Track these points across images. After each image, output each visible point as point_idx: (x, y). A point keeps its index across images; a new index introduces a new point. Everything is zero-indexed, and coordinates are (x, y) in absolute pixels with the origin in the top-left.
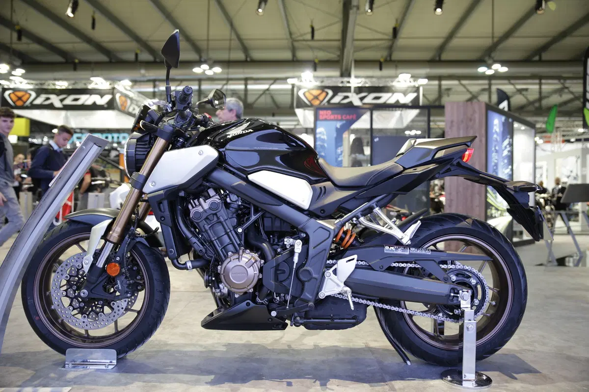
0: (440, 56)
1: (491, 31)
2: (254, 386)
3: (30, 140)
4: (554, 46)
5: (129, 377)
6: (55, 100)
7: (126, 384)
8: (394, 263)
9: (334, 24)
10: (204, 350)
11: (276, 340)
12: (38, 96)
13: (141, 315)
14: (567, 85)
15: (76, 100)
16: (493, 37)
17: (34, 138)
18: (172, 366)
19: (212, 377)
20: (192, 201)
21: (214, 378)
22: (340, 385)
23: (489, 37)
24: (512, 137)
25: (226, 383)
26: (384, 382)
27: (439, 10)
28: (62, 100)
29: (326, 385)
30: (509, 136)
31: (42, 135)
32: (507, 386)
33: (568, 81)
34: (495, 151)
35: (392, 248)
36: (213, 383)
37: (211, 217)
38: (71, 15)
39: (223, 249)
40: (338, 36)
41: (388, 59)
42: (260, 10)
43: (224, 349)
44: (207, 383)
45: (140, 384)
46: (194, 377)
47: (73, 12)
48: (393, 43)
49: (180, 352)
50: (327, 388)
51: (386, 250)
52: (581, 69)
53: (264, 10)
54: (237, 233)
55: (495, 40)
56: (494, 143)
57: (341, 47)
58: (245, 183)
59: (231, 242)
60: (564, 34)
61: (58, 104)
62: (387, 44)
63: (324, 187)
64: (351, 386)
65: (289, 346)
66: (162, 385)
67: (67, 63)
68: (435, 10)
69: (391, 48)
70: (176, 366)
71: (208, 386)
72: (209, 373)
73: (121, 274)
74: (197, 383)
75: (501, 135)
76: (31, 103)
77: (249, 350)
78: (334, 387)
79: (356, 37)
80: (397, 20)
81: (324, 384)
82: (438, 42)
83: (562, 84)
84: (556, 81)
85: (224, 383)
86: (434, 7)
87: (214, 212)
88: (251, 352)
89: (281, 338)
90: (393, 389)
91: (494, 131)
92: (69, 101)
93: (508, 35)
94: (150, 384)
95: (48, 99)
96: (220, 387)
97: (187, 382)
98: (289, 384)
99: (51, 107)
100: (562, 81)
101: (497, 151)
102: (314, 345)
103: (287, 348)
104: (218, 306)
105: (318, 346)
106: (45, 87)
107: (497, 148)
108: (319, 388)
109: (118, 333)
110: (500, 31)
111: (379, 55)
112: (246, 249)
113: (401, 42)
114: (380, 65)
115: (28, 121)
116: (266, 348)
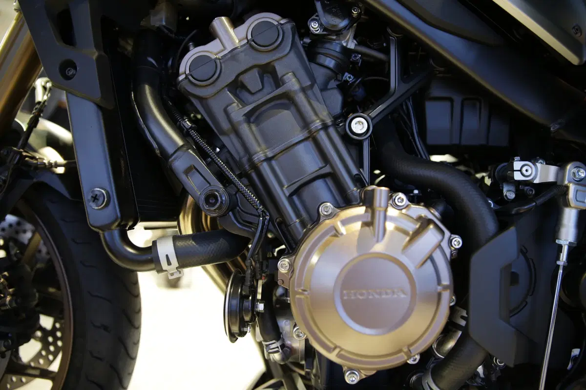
37: (252, 80)
39: (295, 198)
54: (348, 137)
59: (327, 170)
87: (264, 59)
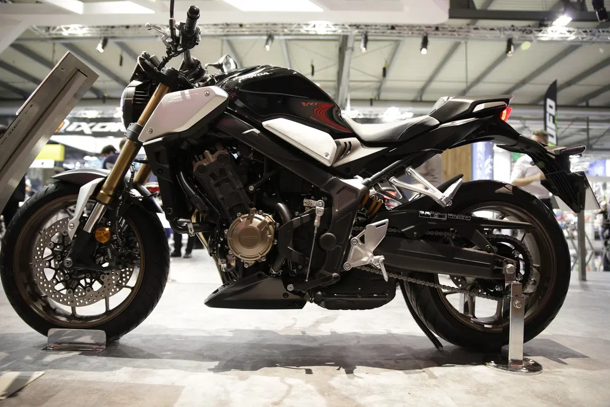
0: (421, 97)
1: (464, 76)
2: (267, 374)
3: (65, 165)
4: (516, 92)
5: (117, 362)
6: (85, 127)
7: (112, 369)
8: (430, 230)
9: (331, 66)
10: (208, 335)
11: (289, 327)
12: (71, 123)
13: (135, 291)
14: (527, 125)
15: (104, 127)
16: (467, 82)
17: (68, 163)
18: (170, 350)
19: (217, 363)
20: (196, 156)
21: (219, 364)
22: (370, 373)
23: (463, 82)
24: (493, 157)
25: (232, 370)
26: (419, 369)
27: (424, 50)
28: (91, 127)
29: (353, 373)
30: (490, 156)
31: (75, 160)
32: (561, 372)
33: (527, 122)
34: (479, 168)
35: (428, 213)
36: (217, 370)
37: (217, 173)
38: (101, 50)
40: (335, 78)
41: (377, 98)
42: (268, 47)
43: (231, 335)
44: (210, 370)
45: (130, 369)
46: (195, 363)
47: (103, 47)
48: (381, 85)
49: (180, 337)
50: (355, 376)
51: (421, 215)
52: (542, 112)
53: (271, 47)
54: (248, 192)
55: (469, 84)
56: (478, 162)
57: (337, 86)
58: (259, 132)
59: (240, 203)
60: (523, 82)
61: (88, 131)
62: (375, 85)
63: (350, 142)
64: (382, 373)
65: (303, 332)
66: (155, 371)
67: (98, 98)
68: (421, 49)
69: (379, 89)
70: (174, 351)
71: (211, 374)
72: (213, 358)
73: (112, 241)
74: (197, 369)
75: (484, 153)
76: (65, 130)
77: (260, 336)
78: (363, 375)
79: (351, 79)
80: (386, 62)
81: (349, 371)
82: (420, 85)
83: (523, 123)
84: (518, 121)
85: (230, 370)
86: (420, 47)
88: (261, 338)
89: (294, 324)
90: (432, 376)
91: (478, 151)
92: (98, 128)
93: (478, 80)
94: (141, 370)
95: (79, 126)
96: (225, 374)
97: (186, 369)
98: (309, 372)
99: (82, 133)
100: (523, 121)
101: (480, 169)
102: (331, 332)
103: (301, 334)
104: (224, 282)
105: (335, 332)
106: (77, 116)
107: (481, 166)
108: (345, 375)
109: (108, 312)
110: (472, 76)
111: (369, 95)
112: (258, 209)
113: (389, 83)
114: (371, 102)
115: (63, 148)
116: (278, 335)
